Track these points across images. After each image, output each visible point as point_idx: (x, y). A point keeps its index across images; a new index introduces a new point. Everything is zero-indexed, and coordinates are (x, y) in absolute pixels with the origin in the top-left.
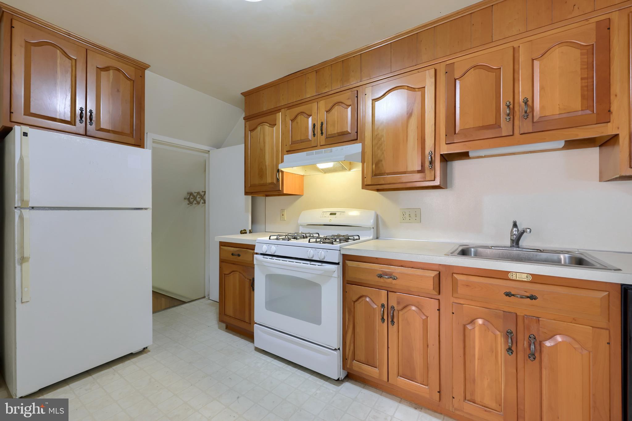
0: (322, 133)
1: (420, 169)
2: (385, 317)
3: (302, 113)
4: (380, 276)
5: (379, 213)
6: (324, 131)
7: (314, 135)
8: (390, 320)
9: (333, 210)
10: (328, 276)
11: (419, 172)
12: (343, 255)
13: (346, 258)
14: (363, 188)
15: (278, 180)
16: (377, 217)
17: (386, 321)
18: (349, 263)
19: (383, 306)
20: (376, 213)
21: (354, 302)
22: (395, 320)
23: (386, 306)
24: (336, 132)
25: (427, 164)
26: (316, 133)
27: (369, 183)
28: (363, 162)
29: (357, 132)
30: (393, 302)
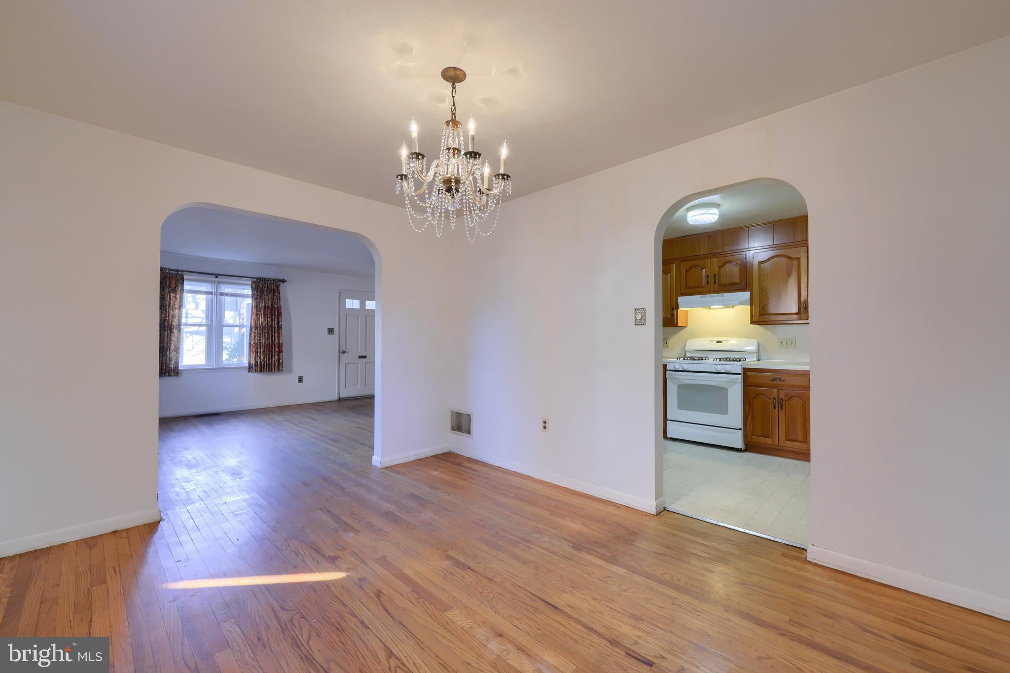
0: (715, 282)
1: (797, 312)
2: (776, 406)
3: (695, 266)
4: (773, 380)
5: (760, 342)
6: (717, 281)
7: (708, 283)
8: (780, 407)
9: (719, 339)
10: (734, 382)
11: (796, 314)
12: (743, 368)
13: (745, 370)
14: (751, 324)
15: (673, 316)
16: (759, 344)
17: (777, 408)
18: (749, 374)
19: (775, 398)
20: (758, 341)
21: (753, 398)
22: (784, 407)
23: (777, 399)
24: (728, 282)
25: (802, 309)
26: (709, 281)
27: (757, 320)
28: (751, 304)
29: (746, 284)
30: (782, 395)
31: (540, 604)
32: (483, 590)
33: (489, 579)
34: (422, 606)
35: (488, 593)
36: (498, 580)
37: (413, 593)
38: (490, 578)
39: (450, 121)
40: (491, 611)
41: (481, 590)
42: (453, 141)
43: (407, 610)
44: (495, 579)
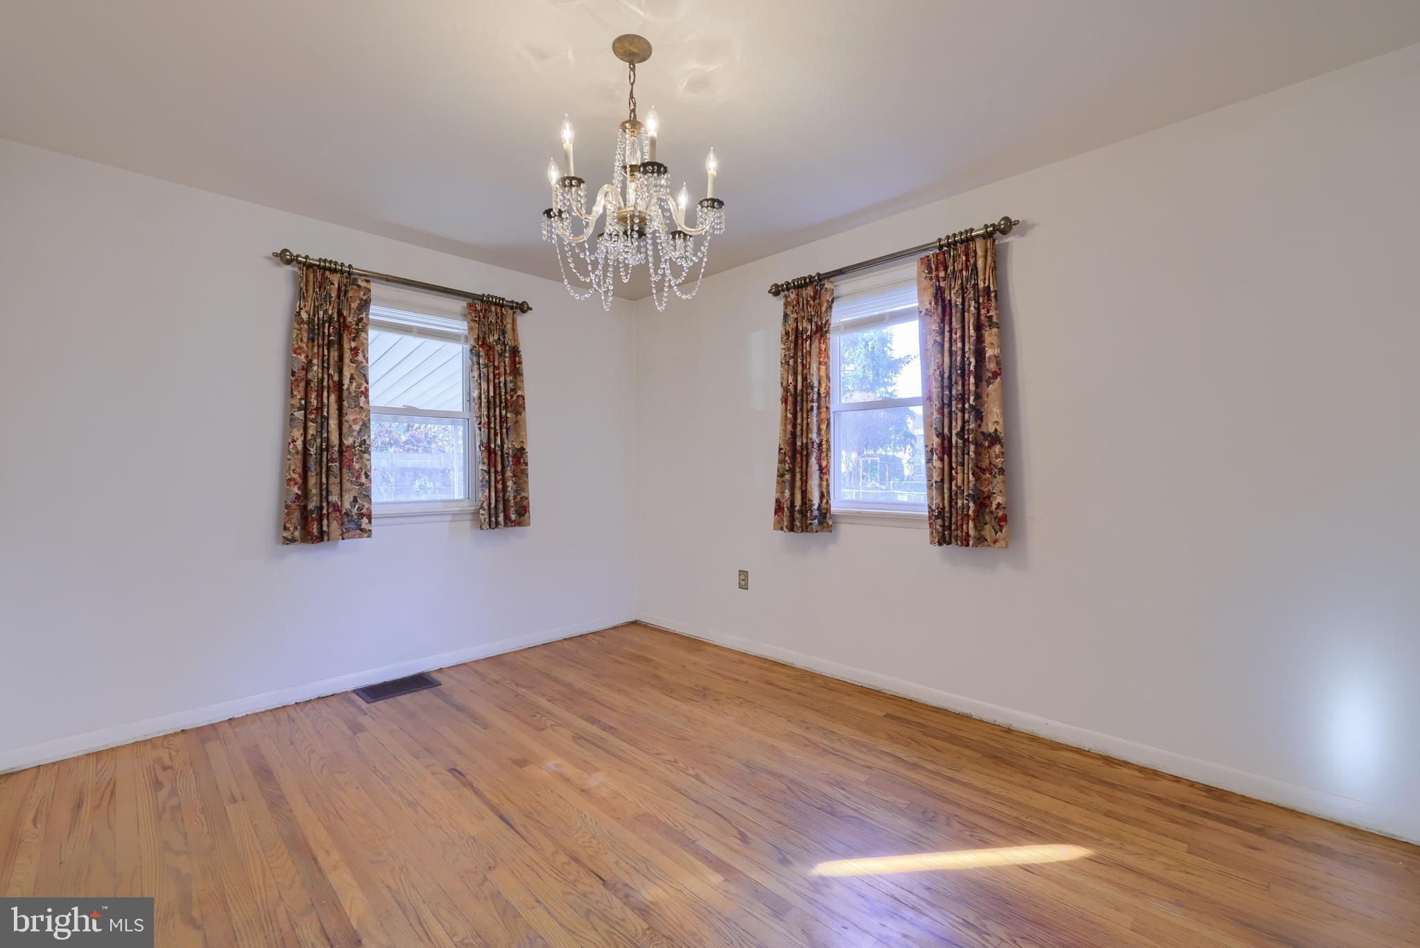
31: (517, 820)
32: (591, 842)
33: (576, 860)
34: (678, 822)
35: (584, 836)
36: (562, 858)
37: (693, 839)
38: (572, 863)
39: (627, 122)
40: (586, 814)
41: (593, 840)
42: (633, 152)
43: (694, 817)
44: (566, 859)
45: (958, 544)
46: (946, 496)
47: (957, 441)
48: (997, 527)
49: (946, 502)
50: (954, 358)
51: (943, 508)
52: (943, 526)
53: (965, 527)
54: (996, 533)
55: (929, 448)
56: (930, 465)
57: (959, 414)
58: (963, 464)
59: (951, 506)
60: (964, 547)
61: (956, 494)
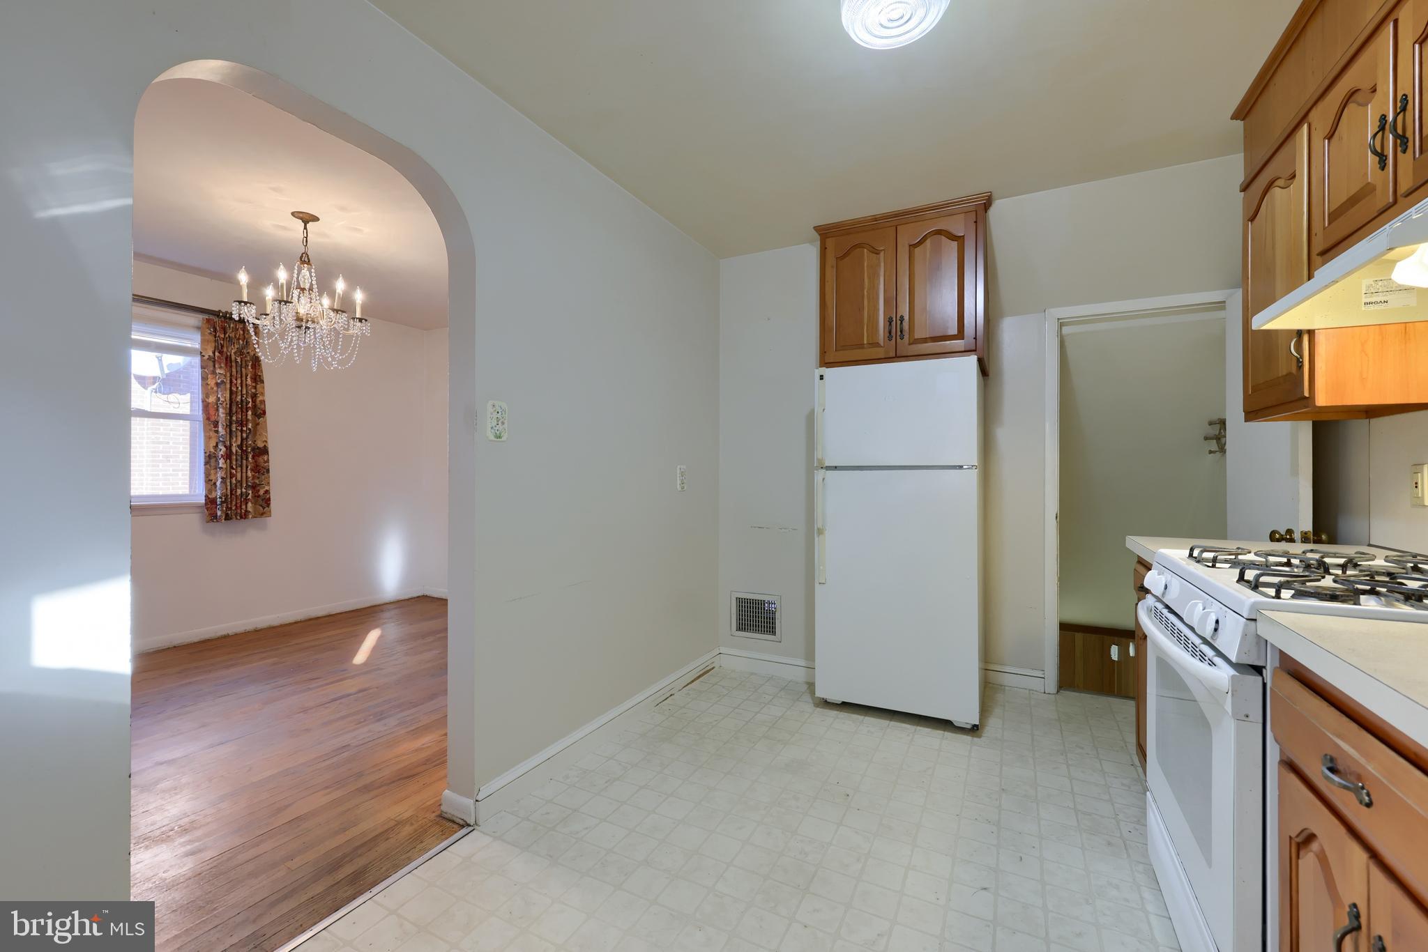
23: (1363, 922)
45: (237, 519)
46: (229, 488)
47: (236, 451)
48: (265, 505)
49: (229, 491)
50: (234, 397)
51: (227, 495)
52: (227, 508)
53: (244, 507)
54: (264, 508)
55: (207, 454)
56: (208, 466)
57: (239, 434)
58: (241, 466)
59: (231, 494)
60: (243, 520)
61: (236, 486)
